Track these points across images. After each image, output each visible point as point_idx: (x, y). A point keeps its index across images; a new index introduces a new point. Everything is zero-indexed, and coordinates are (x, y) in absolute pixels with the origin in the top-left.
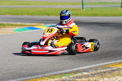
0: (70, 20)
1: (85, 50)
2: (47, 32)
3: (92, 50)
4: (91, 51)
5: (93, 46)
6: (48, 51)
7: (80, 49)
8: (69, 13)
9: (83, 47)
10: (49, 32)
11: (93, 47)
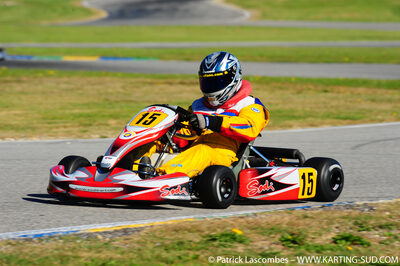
0: (234, 90)
1: (270, 191)
2: (138, 123)
3: (306, 196)
4: (300, 197)
5: (311, 181)
6: (121, 189)
7: (251, 189)
8: (230, 66)
9: (262, 181)
10: (144, 123)
11: (308, 185)
